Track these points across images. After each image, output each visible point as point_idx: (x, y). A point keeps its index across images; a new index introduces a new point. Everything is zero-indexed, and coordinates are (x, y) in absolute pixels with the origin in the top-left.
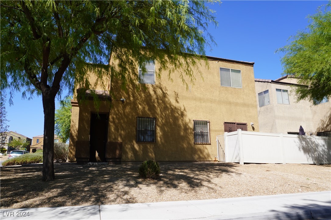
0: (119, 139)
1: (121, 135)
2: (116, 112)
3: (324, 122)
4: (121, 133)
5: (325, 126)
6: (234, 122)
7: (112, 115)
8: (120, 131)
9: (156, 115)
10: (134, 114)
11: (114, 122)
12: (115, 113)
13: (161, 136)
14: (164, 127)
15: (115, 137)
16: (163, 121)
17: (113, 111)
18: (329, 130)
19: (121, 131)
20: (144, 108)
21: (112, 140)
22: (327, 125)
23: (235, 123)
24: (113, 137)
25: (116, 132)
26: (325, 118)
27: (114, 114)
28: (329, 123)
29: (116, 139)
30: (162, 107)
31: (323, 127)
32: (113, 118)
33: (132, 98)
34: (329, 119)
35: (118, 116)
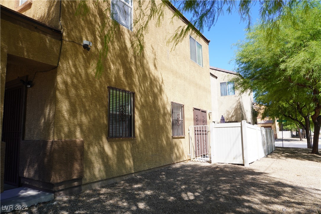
0: (78, 134)
1: (81, 125)
2: (71, 71)
3: (229, 112)
4: (81, 121)
5: (230, 116)
6: (199, 108)
7: (64, 75)
8: (78, 114)
9: (134, 87)
10: (104, 79)
11: (67, 94)
12: (69, 71)
13: (140, 126)
14: (143, 111)
15: (69, 129)
16: (142, 100)
17: (65, 66)
18: (233, 121)
19: (81, 115)
20: (118, 71)
21: (63, 135)
22: (232, 116)
23: (200, 110)
24: (66, 129)
25: (71, 119)
26: (231, 109)
27: (67, 74)
28: (233, 115)
29: (71, 133)
30: (141, 75)
31: (227, 117)
32: (65, 83)
33: (99, 46)
34: (234, 111)
35: (75, 81)
